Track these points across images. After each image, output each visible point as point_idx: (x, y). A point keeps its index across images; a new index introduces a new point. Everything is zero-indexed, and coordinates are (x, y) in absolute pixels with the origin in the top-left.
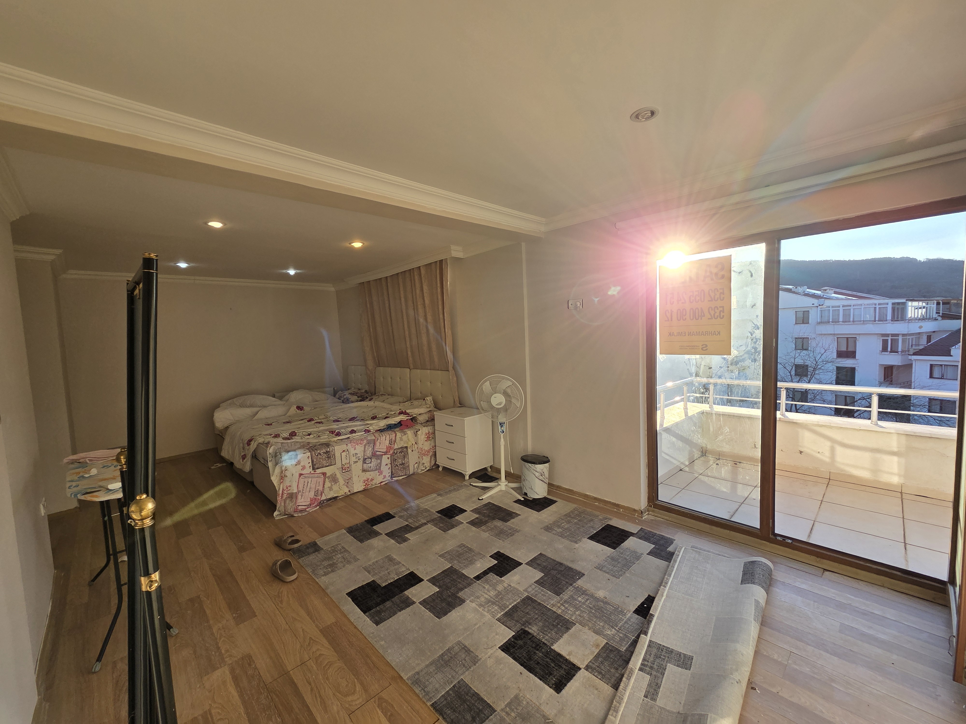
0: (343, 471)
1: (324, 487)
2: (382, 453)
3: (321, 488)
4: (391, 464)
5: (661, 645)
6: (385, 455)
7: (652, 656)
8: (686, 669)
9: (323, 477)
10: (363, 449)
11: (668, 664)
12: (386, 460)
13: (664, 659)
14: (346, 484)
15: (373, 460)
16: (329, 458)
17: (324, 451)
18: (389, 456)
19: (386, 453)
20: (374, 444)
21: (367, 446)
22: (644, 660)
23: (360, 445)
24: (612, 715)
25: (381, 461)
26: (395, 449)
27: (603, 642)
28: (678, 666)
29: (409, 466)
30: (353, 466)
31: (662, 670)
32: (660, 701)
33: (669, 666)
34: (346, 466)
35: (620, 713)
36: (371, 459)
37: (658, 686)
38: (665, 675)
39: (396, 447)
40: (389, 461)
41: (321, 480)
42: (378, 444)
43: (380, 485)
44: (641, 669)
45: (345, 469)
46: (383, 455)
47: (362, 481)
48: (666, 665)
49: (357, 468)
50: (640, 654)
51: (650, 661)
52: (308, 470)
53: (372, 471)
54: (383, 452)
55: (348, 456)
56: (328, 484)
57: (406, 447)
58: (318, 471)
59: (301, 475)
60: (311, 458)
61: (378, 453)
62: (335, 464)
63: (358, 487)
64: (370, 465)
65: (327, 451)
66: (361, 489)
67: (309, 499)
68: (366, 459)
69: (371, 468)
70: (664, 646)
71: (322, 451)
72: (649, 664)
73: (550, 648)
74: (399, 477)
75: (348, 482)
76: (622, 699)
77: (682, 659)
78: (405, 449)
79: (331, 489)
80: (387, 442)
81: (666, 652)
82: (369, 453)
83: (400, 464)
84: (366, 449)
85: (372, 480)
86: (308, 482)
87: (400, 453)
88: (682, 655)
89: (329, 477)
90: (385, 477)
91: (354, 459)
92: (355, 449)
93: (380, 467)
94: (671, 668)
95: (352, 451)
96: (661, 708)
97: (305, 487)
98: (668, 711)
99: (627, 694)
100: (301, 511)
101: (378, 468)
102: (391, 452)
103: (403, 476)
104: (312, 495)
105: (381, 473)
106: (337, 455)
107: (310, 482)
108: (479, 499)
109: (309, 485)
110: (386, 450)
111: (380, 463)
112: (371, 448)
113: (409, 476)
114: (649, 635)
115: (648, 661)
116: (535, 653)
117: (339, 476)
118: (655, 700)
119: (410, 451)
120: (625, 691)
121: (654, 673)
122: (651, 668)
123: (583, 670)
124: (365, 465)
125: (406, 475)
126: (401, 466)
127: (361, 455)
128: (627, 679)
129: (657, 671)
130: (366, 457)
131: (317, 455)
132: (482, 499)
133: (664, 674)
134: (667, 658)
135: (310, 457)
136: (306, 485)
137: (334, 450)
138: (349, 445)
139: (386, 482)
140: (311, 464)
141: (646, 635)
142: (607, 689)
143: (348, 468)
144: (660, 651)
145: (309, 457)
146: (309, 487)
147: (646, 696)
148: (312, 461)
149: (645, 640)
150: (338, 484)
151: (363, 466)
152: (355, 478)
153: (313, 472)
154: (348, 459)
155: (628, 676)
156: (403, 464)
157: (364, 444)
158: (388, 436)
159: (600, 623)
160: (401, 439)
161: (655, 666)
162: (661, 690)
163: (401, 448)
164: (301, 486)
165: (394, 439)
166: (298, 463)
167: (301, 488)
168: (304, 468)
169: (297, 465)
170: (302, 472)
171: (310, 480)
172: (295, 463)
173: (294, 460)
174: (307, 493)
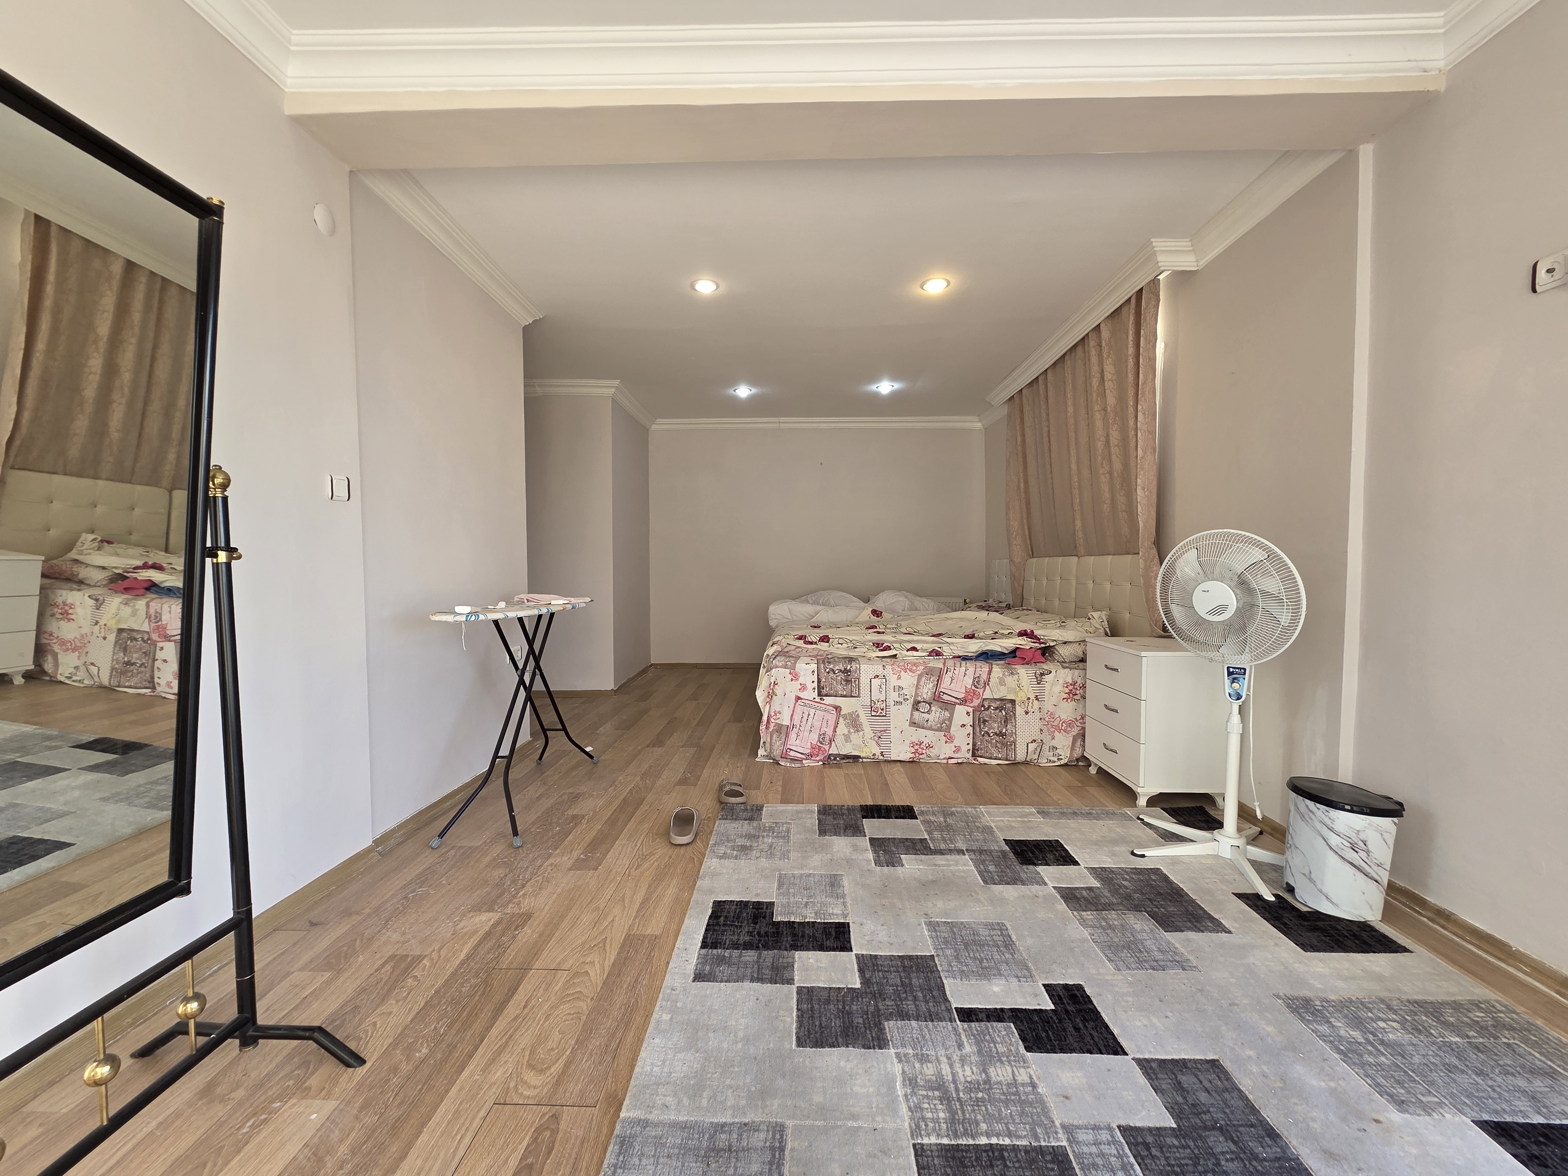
0: (873, 714)
1: (835, 731)
2: (954, 700)
3: (830, 732)
4: (973, 726)
6: (960, 704)
9: (834, 712)
10: (916, 683)
12: (962, 715)
14: (877, 738)
15: (933, 708)
16: (848, 681)
17: (841, 667)
18: (970, 710)
19: (964, 702)
20: (940, 679)
21: (923, 679)
23: (911, 674)
25: (952, 714)
26: (984, 699)
29: (1014, 742)
30: (893, 710)
34: (878, 705)
36: (930, 704)
39: (987, 694)
40: (969, 720)
41: (832, 717)
42: (947, 679)
43: (945, 761)
45: (878, 711)
46: (956, 704)
47: (907, 742)
49: (900, 715)
52: (811, 694)
53: (930, 729)
54: (956, 698)
55: (883, 687)
56: (842, 729)
57: (1013, 702)
58: (828, 700)
59: (798, 698)
60: (818, 675)
61: (945, 697)
62: (859, 696)
63: (901, 751)
64: (926, 716)
65: (845, 669)
66: (906, 756)
67: (809, 744)
68: (919, 702)
69: (929, 723)
71: (837, 667)
74: (990, 758)
75: (880, 735)
78: (1009, 705)
79: (847, 738)
80: (969, 682)
82: (927, 691)
83: (996, 734)
84: (922, 683)
85: (929, 747)
86: (809, 715)
87: (996, 709)
89: (845, 717)
90: (958, 749)
91: (894, 696)
92: (899, 678)
93: (949, 727)
95: (893, 681)
97: (804, 722)
100: (794, 760)
101: (944, 728)
102: (976, 702)
103: (1000, 759)
104: (814, 738)
105: (950, 739)
106: (864, 681)
107: (812, 715)
108: (1133, 853)
109: (810, 719)
110: (963, 695)
111: (950, 719)
112: (931, 685)
113: (1015, 764)
117: (863, 718)
119: (1019, 710)
124: (916, 713)
125: (1007, 760)
126: (997, 738)
127: (909, 691)
130: (919, 699)
131: (828, 672)
132: (1143, 856)
135: (816, 672)
136: (805, 718)
137: (860, 670)
138: (889, 667)
139: (960, 761)
140: (816, 685)
143: (882, 710)
145: (813, 671)
146: (809, 723)
148: (819, 681)
150: (861, 733)
151: (912, 715)
152: (894, 734)
153: (818, 699)
154: (884, 692)
156: (1001, 734)
157: (919, 672)
158: (971, 670)
160: (1002, 682)
163: (1001, 700)
164: (797, 718)
165: (984, 677)
166: (795, 677)
167: (797, 721)
168: (803, 688)
169: (792, 680)
170: (801, 695)
171: (812, 711)
172: (790, 677)
173: (788, 671)
174: (806, 734)
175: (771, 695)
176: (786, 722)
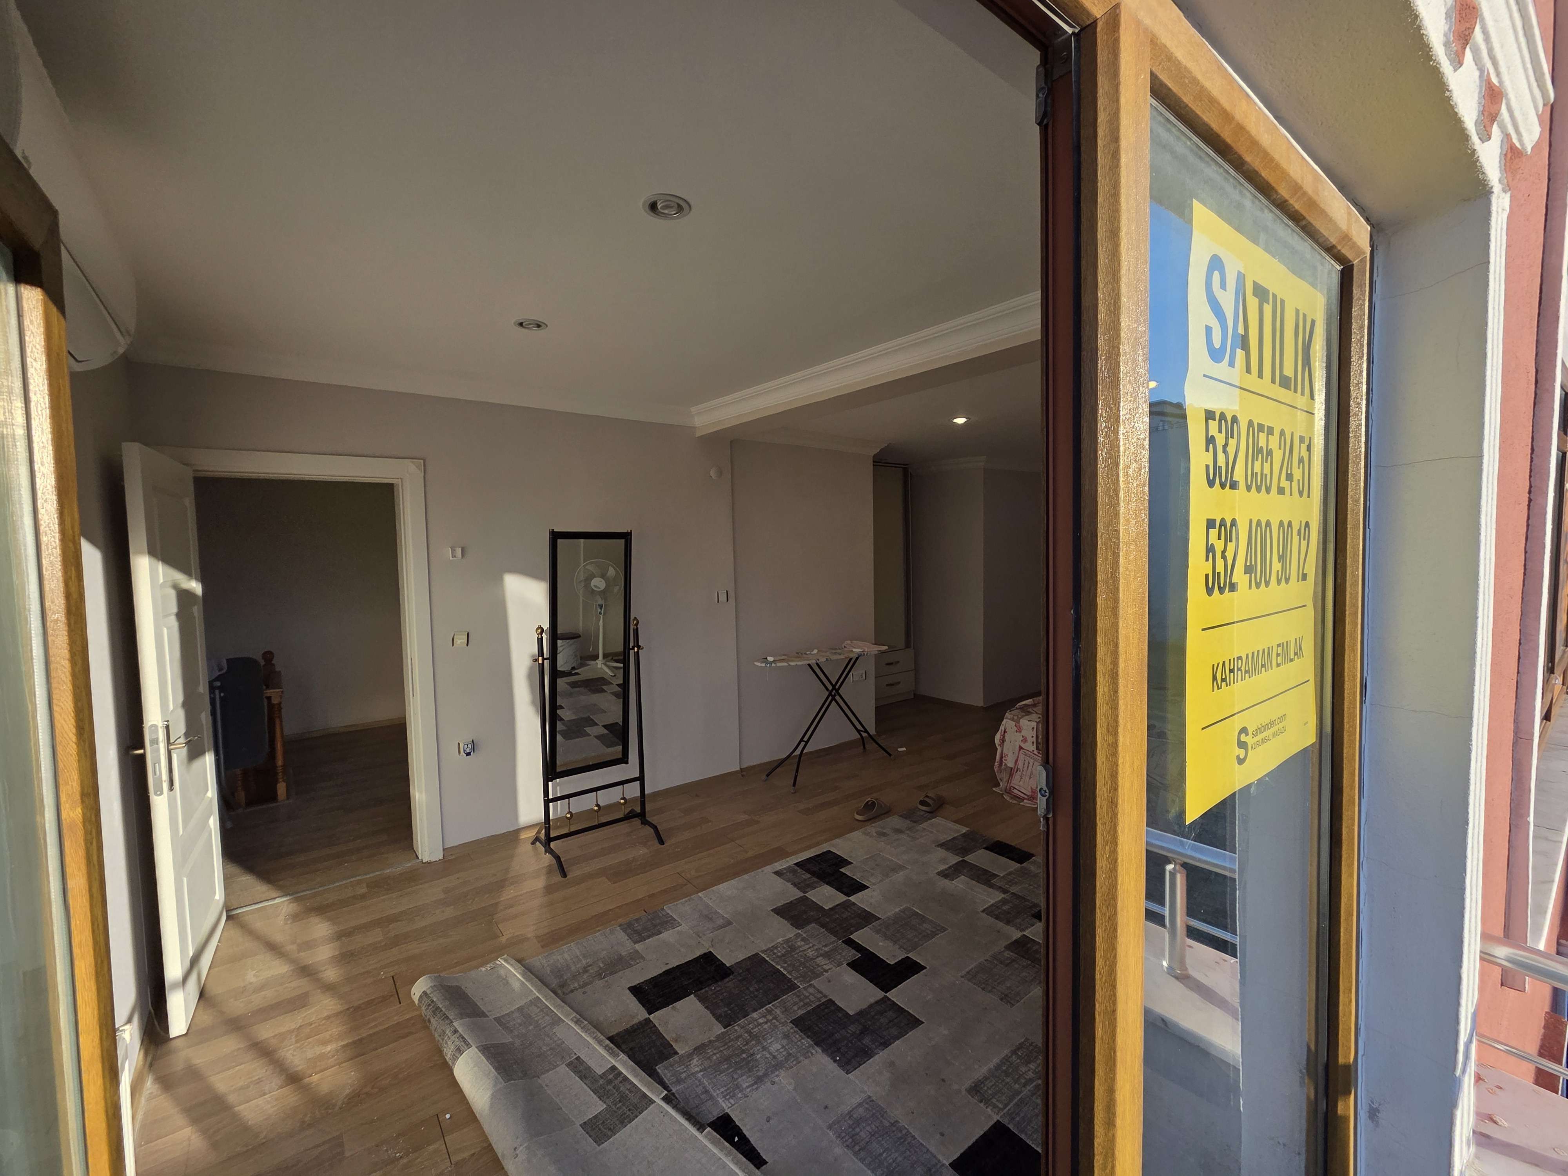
5: (640, 1114)
7: (627, 1092)
8: (585, 1122)
11: (605, 1106)
13: (615, 1105)
22: (626, 1079)
24: (575, 1017)
27: (681, 1049)
28: (595, 1117)
31: (602, 1096)
32: (563, 1069)
33: (602, 1106)
35: (573, 1025)
37: (583, 1077)
38: (592, 1093)
44: (614, 1068)
48: (605, 1103)
50: (636, 1076)
51: (621, 1085)
52: (1030, 747)
59: (1021, 748)
60: (1037, 732)
67: (1029, 787)
70: (637, 1117)
72: (616, 1082)
73: (692, 993)
76: (586, 1032)
77: (602, 1129)
81: (625, 1113)
86: (1029, 763)
88: (609, 1133)
94: (597, 1106)
96: (557, 1066)
97: (1026, 768)
98: (548, 1071)
99: (588, 1039)
100: (1016, 797)
104: (1033, 784)
107: (1031, 764)
109: (1030, 767)
114: (663, 1104)
115: (621, 1082)
116: (690, 978)
118: (568, 1065)
120: (594, 1038)
121: (601, 1082)
122: (610, 1082)
123: (647, 1016)
128: (607, 1046)
129: (602, 1087)
133: (595, 1094)
134: (615, 1109)
135: (1035, 730)
136: (1026, 765)
140: (1034, 739)
141: (664, 1099)
142: (614, 1032)
144: (631, 1107)
145: (1033, 728)
146: (1029, 770)
147: (578, 1058)
148: (1037, 737)
149: (656, 1096)
153: (1035, 752)
155: (610, 1048)
159: (717, 1058)
161: (610, 1087)
162: (577, 1078)
164: (1020, 763)
166: (1019, 730)
167: (1020, 766)
168: (1025, 740)
169: (1017, 731)
170: (1023, 745)
171: (1031, 761)
172: (1015, 729)
173: (1014, 723)
174: (1027, 779)
175: (1003, 741)
176: (1010, 764)
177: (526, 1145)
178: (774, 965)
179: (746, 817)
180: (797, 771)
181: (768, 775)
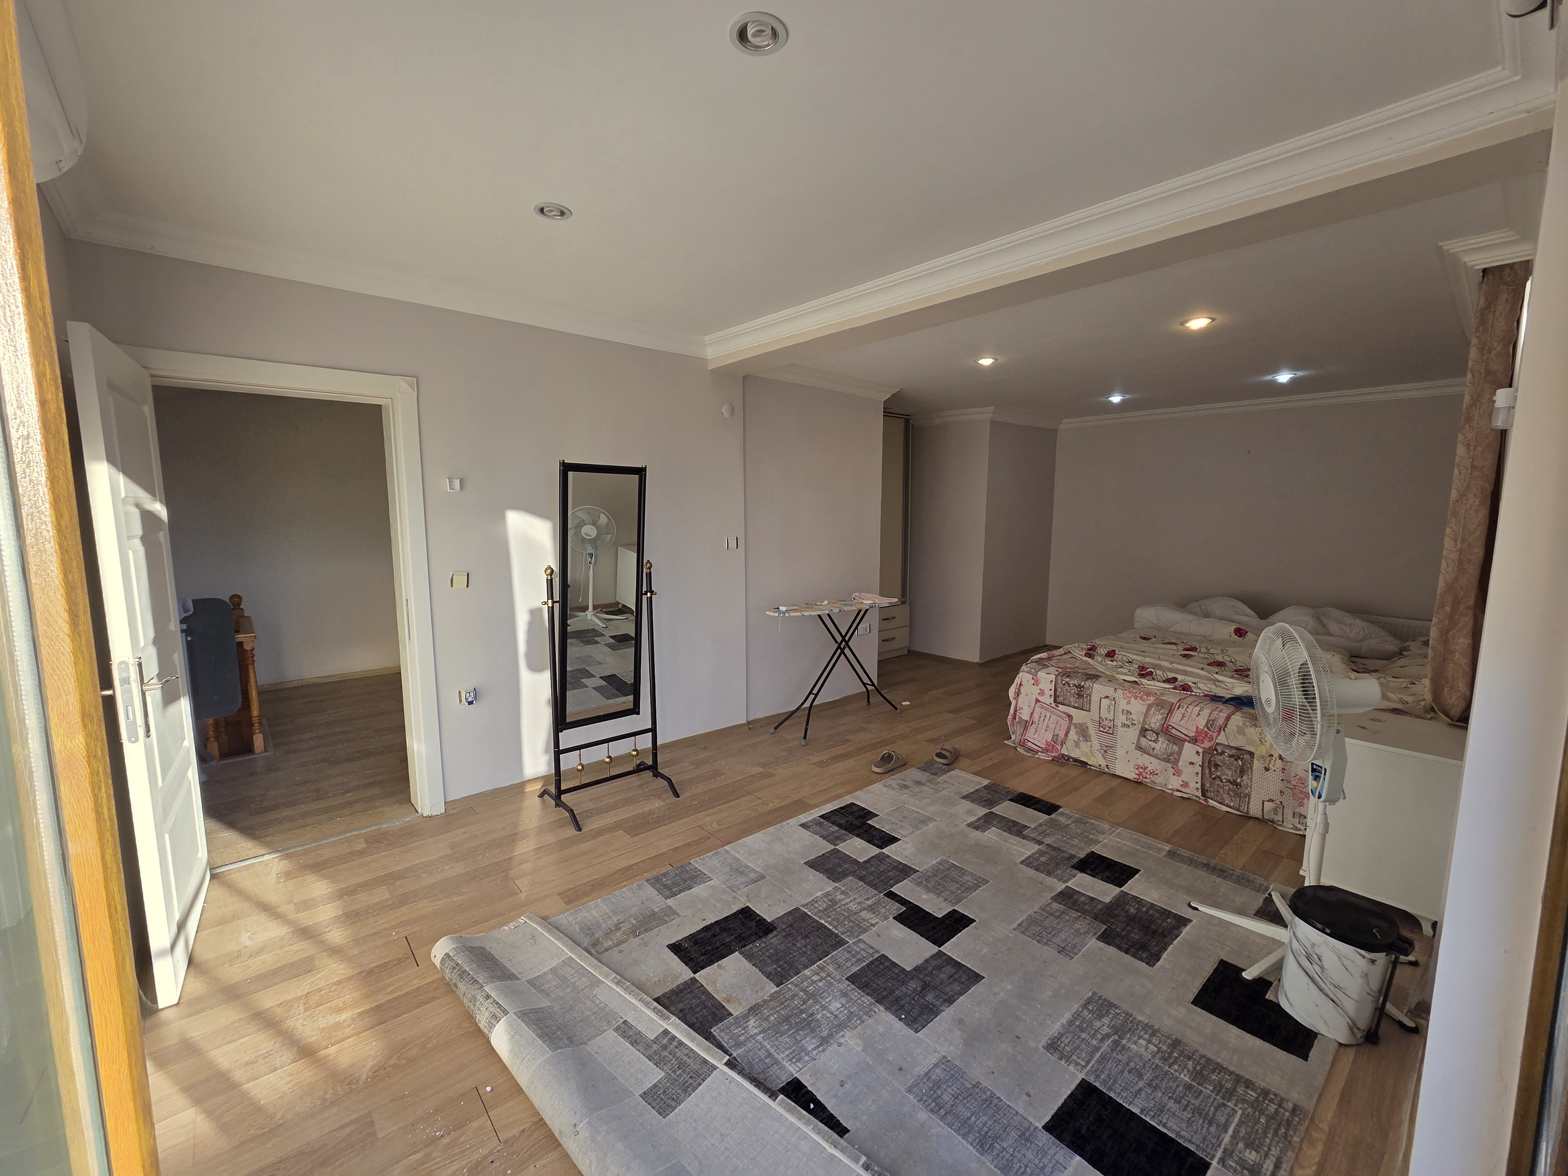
0: (1101, 729)
1: (1066, 735)
2: (1183, 736)
3: (1062, 735)
4: (1202, 766)
5: (704, 1081)
6: (1189, 742)
7: (685, 1058)
8: (645, 1093)
9: (1067, 719)
10: (1145, 711)
11: (663, 1074)
12: (1190, 753)
13: (674, 1072)
14: (1103, 752)
15: (1160, 739)
16: (1080, 696)
17: (1076, 682)
18: (1201, 750)
19: (1194, 741)
20: (1170, 712)
21: (1153, 709)
22: (681, 1043)
23: (1141, 702)
24: (615, 978)
25: (1181, 749)
26: (1217, 744)
27: (736, 1010)
28: (655, 1086)
29: (1249, 795)
30: (1120, 730)
31: (659, 1062)
32: (611, 1035)
33: (660, 1074)
34: (1106, 723)
35: (614, 987)
36: (1157, 734)
37: (634, 1043)
38: (647, 1060)
39: (1222, 739)
40: (1198, 760)
41: (1064, 723)
42: (1177, 715)
43: (1170, 792)
44: (666, 1032)
45: (1107, 729)
46: (1185, 740)
47: (1132, 763)
48: (662, 1070)
49: (1127, 738)
50: (693, 1040)
51: (677, 1050)
52: (1048, 699)
53: (1156, 757)
54: (1185, 735)
55: (1112, 708)
56: (1073, 735)
57: (1251, 754)
58: (1062, 708)
59: (1037, 701)
60: (1055, 685)
61: (1174, 731)
62: (1089, 711)
63: (1125, 769)
64: (1153, 744)
65: (1079, 685)
66: (1132, 776)
67: (1045, 741)
68: (1147, 730)
69: (1155, 752)
70: (700, 1085)
71: (1072, 682)
72: (672, 1047)
73: (737, 950)
74: (1221, 803)
75: (1107, 750)
76: (630, 994)
77: (665, 1099)
78: (1247, 757)
79: (1077, 744)
80: (1202, 722)
81: (687, 1082)
82: (1155, 720)
83: (1229, 781)
84: (1151, 712)
85: (1153, 773)
86: (1045, 716)
87: (1231, 756)
88: (673, 1104)
89: (1076, 726)
90: (1185, 784)
91: (1121, 719)
92: (1129, 703)
93: (1177, 760)
94: (654, 1075)
95: (1122, 704)
96: (604, 1031)
97: (1042, 721)
98: (595, 1037)
99: (634, 1001)
100: (1030, 750)
101: (1173, 759)
102: (1207, 745)
103: (1230, 807)
104: (1049, 737)
105: (1178, 773)
106: (1095, 698)
107: (1048, 717)
108: (1189, 905)
109: (1046, 720)
110: (1193, 734)
111: (1179, 753)
112: (1160, 717)
113: (1247, 818)
114: (726, 1070)
115: (676, 1047)
116: (732, 935)
117: (1092, 731)
118: (617, 1029)
119: (1257, 764)
120: (640, 1000)
121: (655, 1047)
122: (665, 1047)
123: (693, 975)
124: (1143, 739)
125: (1238, 810)
126: (1231, 786)
127: (1137, 717)
128: (655, 1008)
129: (656, 1053)
130: (1147, 726)
131: (1064, 684)
132: (1197, 909)
133: (650, 1060)
134: (675, 1077)
135: (1054, 683)
136: (1042, 718)
137: (1092, 688)
138: (1120, 692)
139: (1185, 796)
140: (1052, 692)
141: (726, 1064)
142: (659, 993)
143: (1110, 728)
144: (692, 1074)
145: (1052, 681)
146: (1045, 724)
147: (625, 1022)
148: (1056, 690)
149: (718, 1060)
150: (1089, 743)
151: (1139, 740)
152: (1120, 752)
153: (1053, 705)
154: (1112, 712)
155: (659, 1011)
156: (1234, 783)
157: (1150, 702)
158: (1206, 712)
159: (775, 1019)
160: (1241, 731)
161: (665, 1053)
162: (627, 1044)
163: (1237, 749)
164: (1036, 716)
165: (1221, 721)
166: (1036, 683)
167: (1036, 719)
168: (1042, 693)
169: (1034, 684)
170: (1040, 698)
171: (1048, 715)
172: (1033, 682)
173: (1031, 676)
174: (1043, 731)
175: (1018, 694)
176: (1025, 716)
177: (586, 1120)
178: (818, 919)
179: (762, 770)
180: (807, 724)
181: (776, 728)
